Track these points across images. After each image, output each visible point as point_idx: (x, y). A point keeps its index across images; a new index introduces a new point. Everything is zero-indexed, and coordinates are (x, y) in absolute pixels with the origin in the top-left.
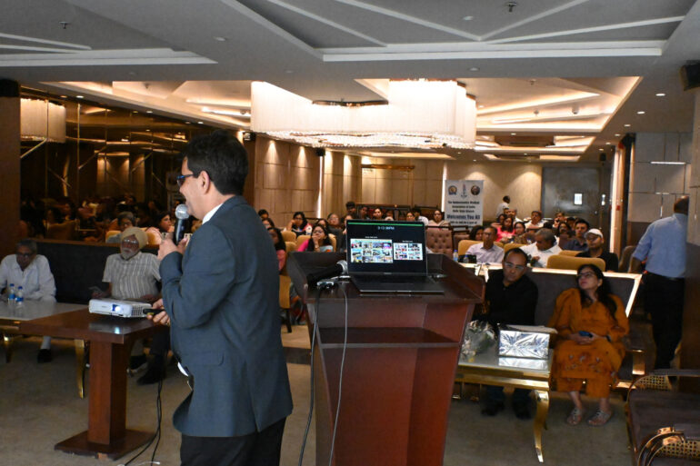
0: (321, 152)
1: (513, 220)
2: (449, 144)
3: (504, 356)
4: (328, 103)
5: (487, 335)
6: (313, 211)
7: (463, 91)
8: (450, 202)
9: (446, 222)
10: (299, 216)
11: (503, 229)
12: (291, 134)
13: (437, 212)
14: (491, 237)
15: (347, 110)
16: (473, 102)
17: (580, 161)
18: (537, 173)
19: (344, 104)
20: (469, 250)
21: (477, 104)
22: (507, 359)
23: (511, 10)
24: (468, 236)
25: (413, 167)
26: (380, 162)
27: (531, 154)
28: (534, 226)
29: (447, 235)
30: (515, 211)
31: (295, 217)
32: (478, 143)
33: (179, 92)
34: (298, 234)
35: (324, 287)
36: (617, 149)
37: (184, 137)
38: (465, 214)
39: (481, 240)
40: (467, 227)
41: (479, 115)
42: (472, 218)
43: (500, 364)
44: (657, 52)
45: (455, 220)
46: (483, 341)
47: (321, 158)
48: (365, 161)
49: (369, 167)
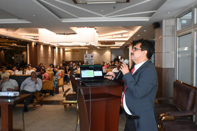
2: (92, 44)
4: (60, 34)
7: (96, 31)
8: (86, 59)
12: (50, 43)
15: (65, 36)
17: (120, 48)
19: (64, 34)
21: (98, 34)
23: (114, 9)
25: (79, 51)
26: (70, 50)
27: (108, 47)
33: (16, 32)
36: (130, 45)
37: (16, 45)
41: (98, 37)
42: (91, 63)
44: (148, 20)
47: (55, 49)
48: (66, 50)
49: (67, 51)
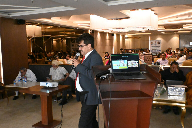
0: (113, 35)
1: (171, 51)
2: (150, 29)
3: (170, 95)
4: (112, 19)
5: (164, 89)
6: (112, 52)
7: (153, 12)
8: (151, 47)
9: (150, 53)
10: (107, 53)
11: (168, 54)
12: (102, 29)
13: (147, 50)
14: (164, 56)
15: (119, 21)
16: (157, 16)
17: (191, 32)
18: (177, 37)
19: (117, 19)
20: (157, 61)
22: (171, 96)
24: (157, 57)
25: (140, 38)
26: (130, 36)
27: (175, 31)
28: (177, 53)
29: (151, 57)
30: (171, 48)
31: (105, 54)
32: (159, 29)
33: (70, 20)
34: (106, 59)
35: (102, 78)
38: (156, 50)
39: (161, 58)
40: (157, 54)
41: (159, 20)
42: (158, 51)
43: (168, 98)
45: (153, 52)
46: (162, 91)
47: (113, 36)
48: (126, 36)
49: (127, 38)
